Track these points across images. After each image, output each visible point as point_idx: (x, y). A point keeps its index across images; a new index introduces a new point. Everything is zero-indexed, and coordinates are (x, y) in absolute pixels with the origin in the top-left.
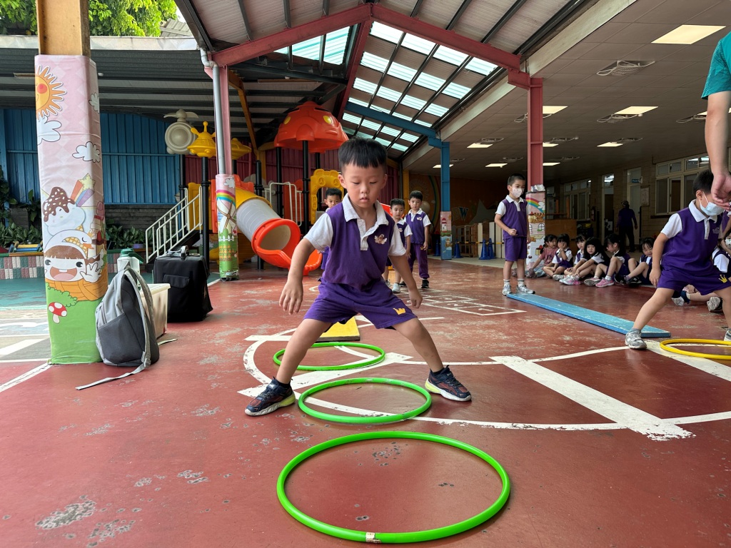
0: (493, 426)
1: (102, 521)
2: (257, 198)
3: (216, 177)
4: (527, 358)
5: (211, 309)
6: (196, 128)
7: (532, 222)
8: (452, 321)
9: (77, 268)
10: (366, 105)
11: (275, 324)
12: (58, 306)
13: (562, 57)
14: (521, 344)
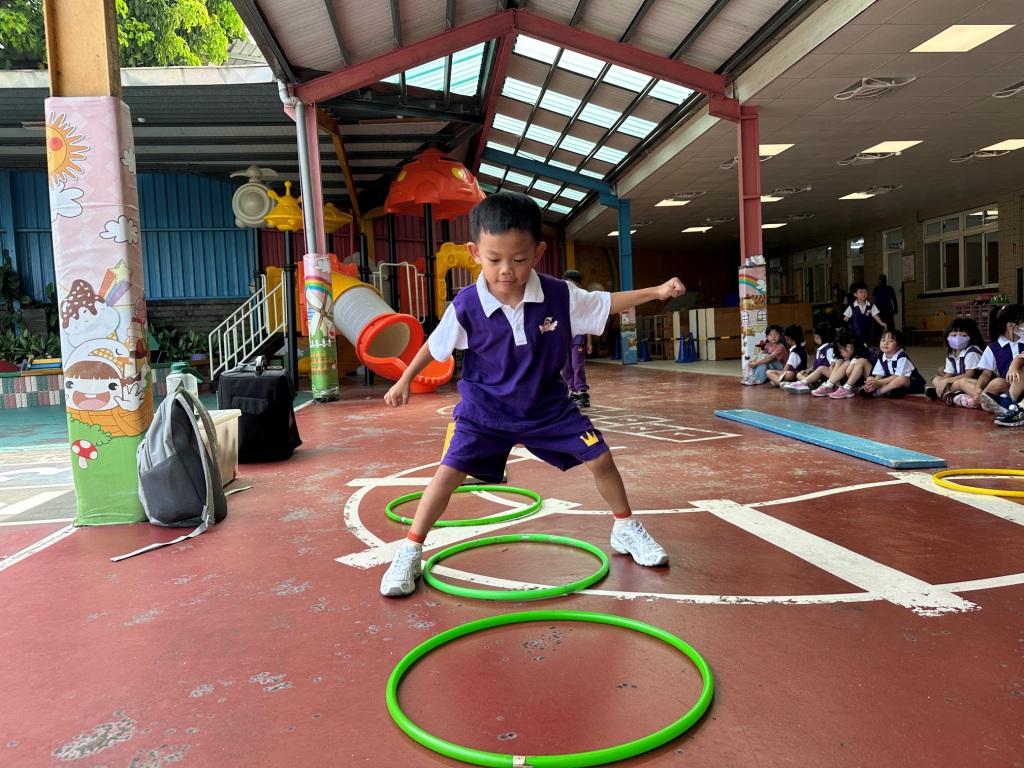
0: (693, 601)
1: (145, 747)
2: (362, 286)
3: (305, 257)
4: (743, 502)
5: (299, 442)
6: (275, 190)
7: (748, 309)
8: (637, 452)
9: (111, 391)
10: (511, 151)
11: (389, 462)
12: (86, 445)
13: (784, 76)
14: (734, 482)
